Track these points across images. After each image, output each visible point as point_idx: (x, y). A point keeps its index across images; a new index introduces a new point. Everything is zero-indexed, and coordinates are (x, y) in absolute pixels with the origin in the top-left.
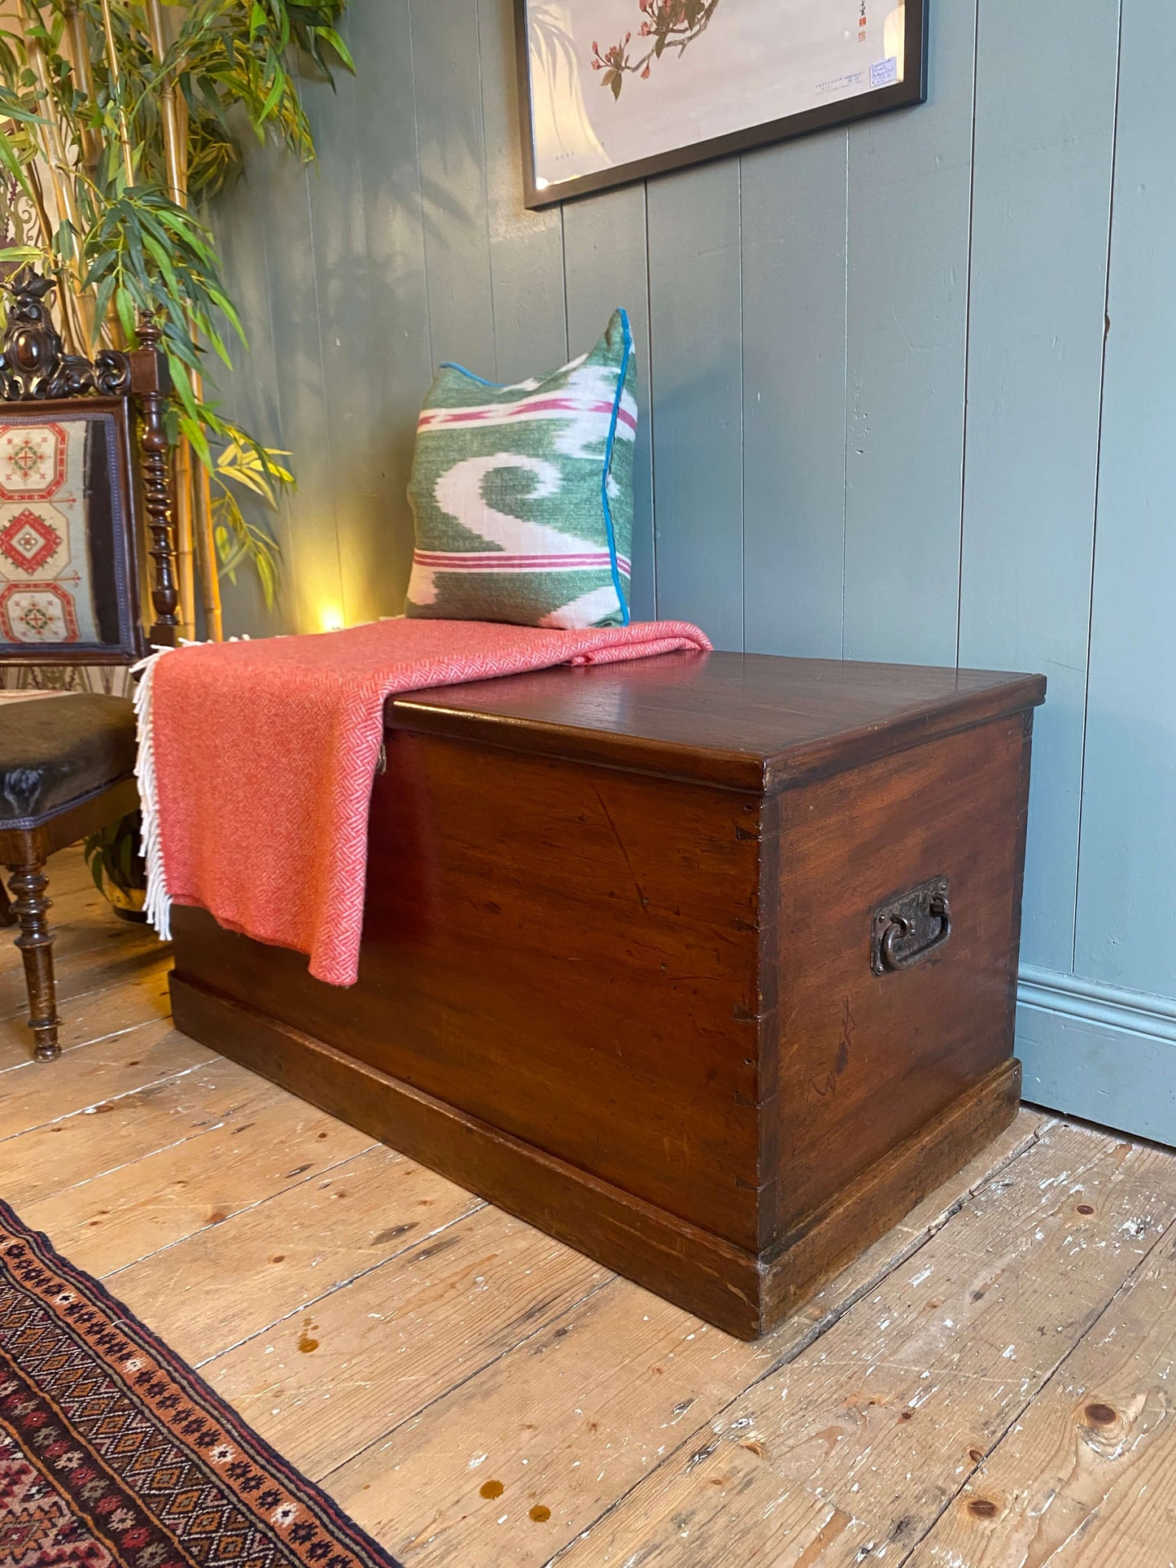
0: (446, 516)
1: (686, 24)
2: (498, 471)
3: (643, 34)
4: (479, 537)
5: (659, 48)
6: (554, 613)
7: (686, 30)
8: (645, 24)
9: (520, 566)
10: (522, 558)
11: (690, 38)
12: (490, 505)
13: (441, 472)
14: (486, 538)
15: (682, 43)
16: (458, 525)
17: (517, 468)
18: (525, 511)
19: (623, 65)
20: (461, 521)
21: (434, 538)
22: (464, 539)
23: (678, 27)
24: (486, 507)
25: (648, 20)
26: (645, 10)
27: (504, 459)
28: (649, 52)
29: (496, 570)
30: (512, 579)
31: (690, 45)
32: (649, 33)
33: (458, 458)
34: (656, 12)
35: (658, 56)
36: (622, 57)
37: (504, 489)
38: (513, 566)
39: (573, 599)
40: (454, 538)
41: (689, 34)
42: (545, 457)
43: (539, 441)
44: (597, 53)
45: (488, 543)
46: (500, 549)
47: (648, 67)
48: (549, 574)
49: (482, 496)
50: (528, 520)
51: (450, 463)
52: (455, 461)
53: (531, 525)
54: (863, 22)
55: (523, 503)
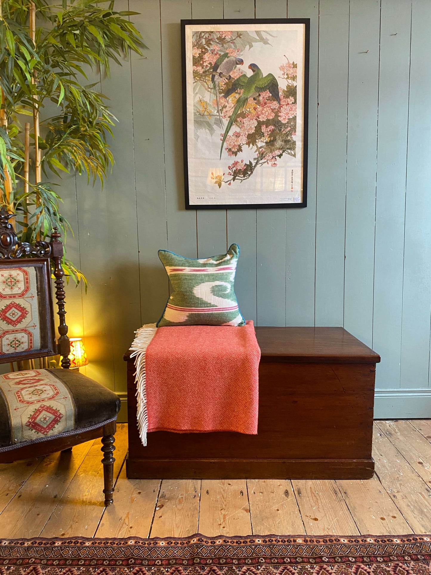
0: (198, 298)
1: (242, 176)
2: (216, 286)
3: (229, 175)
4: (210, 303)
5: (234, 179)
6: (230, 322)
7: (242, 177)
8: (230, 173)
9: (222, 310)
10: (223, 308)
11: (244, 179)
12: (214, 295)
13: (195, 286)
14: (212, 304)
15: (241, 180)
16: (202, 300)
17: (222, 285)
18: (224, 296)
19: (222, 180)
20: (204, 299)
21: (192, 304)
22: (204, 304)
23: (240, 176)
24: (213, 295)
25: (231, 172)
26: (230, 169)
27: (217, 283)
28: (231, 179)
29: (214, 312)
30: (219, 314)
31: (244, 181)
32: (231, 175)
33: (201, 282)
34: (234, 171)
35: (234, 181)
36: (221, 178)
37: (219, 291)
38: (220, 311)
39: (235, 318)
40: (201, 304)
41: (243, 178)
42: (228, 282)
43: (227, 278)
44: (213, 175)
45: (213, 305)
46: (216, 306)
47: (230, 183)
48: (230, 312)
49: (211, 293)
50: (225, 298)
51: (198, 284)
52: (200, 283)
53: (226, 299)
54: (292, 188)
55: (224, 294)
